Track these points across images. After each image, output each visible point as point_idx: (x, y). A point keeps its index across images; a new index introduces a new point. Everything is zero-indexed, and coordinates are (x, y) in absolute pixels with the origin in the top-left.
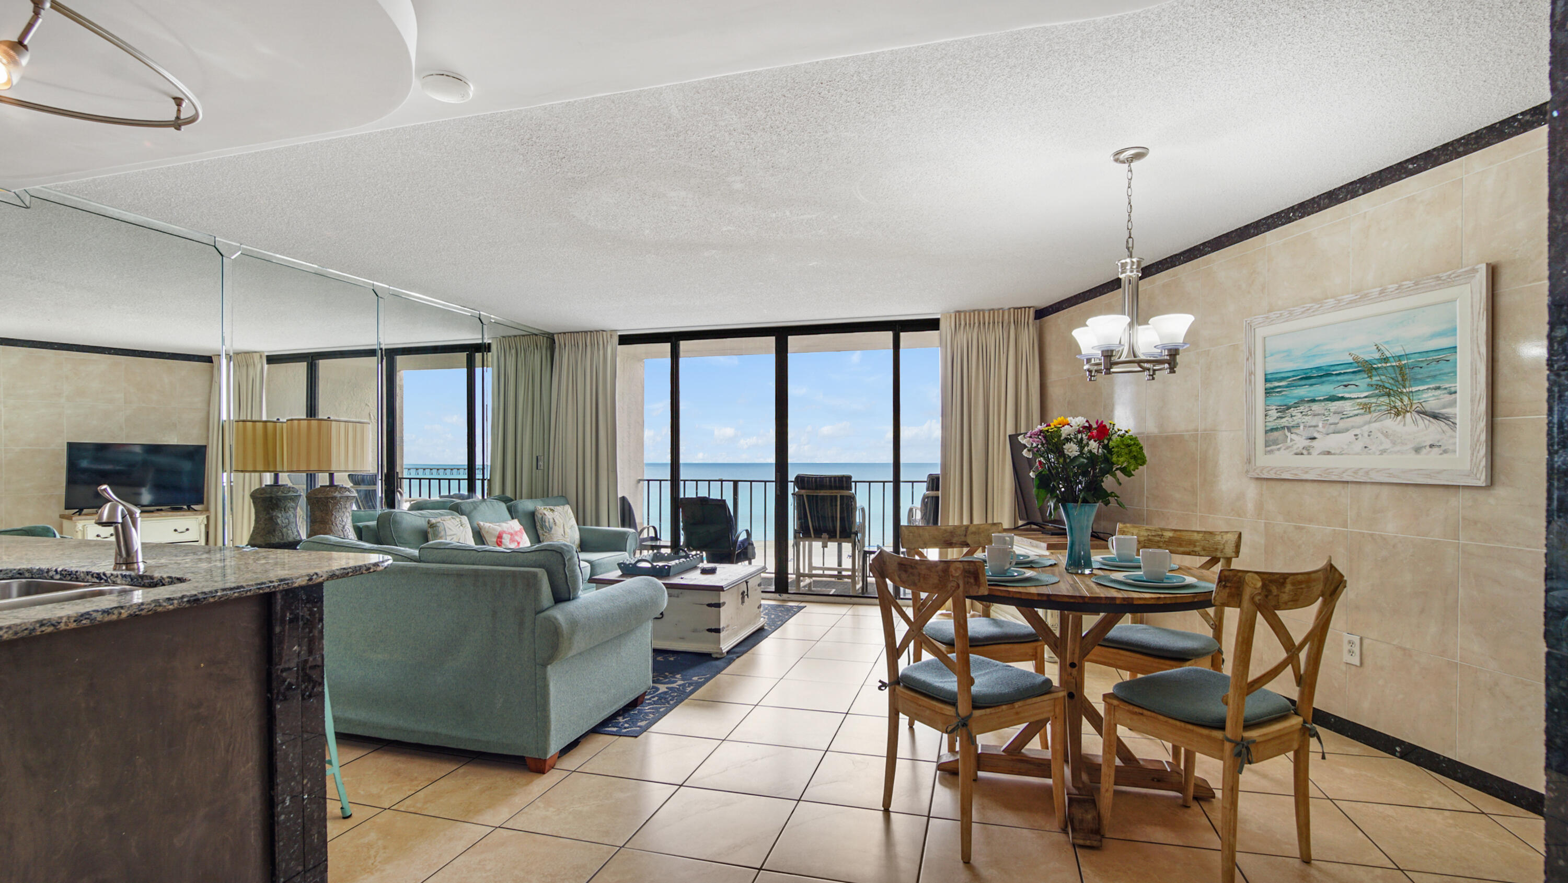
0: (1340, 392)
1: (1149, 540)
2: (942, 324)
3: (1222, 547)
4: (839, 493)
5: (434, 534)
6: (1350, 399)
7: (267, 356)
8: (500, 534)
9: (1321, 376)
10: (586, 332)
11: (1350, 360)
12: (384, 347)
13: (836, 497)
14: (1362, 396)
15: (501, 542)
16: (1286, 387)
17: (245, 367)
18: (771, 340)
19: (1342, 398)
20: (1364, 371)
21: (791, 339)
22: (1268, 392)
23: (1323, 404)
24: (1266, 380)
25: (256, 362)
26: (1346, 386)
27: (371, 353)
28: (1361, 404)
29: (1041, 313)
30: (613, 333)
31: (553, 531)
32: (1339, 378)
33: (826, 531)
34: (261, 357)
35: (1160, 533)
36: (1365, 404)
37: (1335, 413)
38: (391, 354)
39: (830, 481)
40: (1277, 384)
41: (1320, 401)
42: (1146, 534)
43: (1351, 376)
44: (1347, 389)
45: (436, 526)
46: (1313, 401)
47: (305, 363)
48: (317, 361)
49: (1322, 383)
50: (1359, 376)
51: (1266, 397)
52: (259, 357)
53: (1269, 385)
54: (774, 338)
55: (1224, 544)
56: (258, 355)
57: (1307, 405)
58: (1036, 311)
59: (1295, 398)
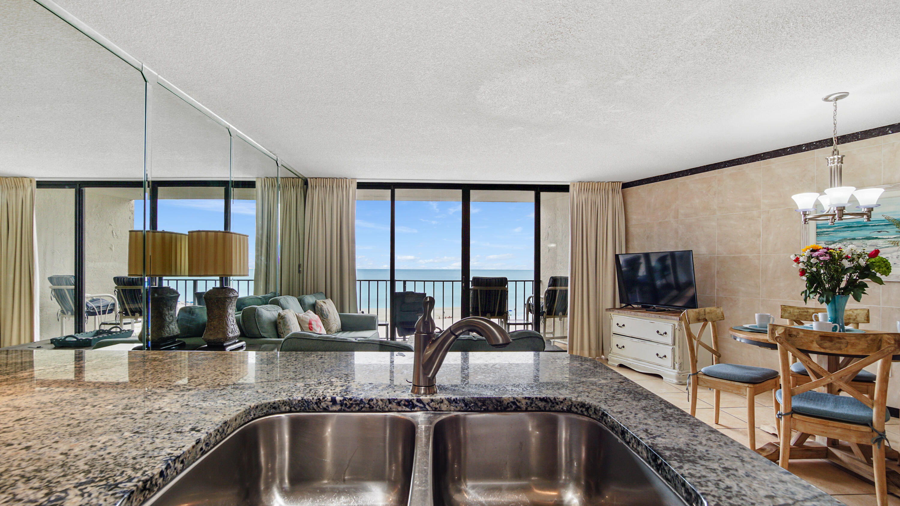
0: (875, 235)
1: (800, 314)
2: (571, 189)
3: (855, 317)
4: (499, 288)
5: (284, 323)
6: (883, 238)
7: (37, 181)
8: (310, 321)
9: (860, 226)
10: (333, 178)
11: (883, 218)
12: (150, 179)
13: (498, 291)
14: (892, 237)
15: (312, 327)
16: (833, 231)
17: (14, 189)
18: (459, 192)
19: (876, 238)
20: (894, 225)
21: (472, 192)
22: (818, 234)
23: (861, 241)
24: (817, 228)
25: (26, 185)
26: (879, 232)
27: (138, 184)
28: (891, 241)
29: (626, 185)
30: (353, 180)
31: (329, 318)
32: (874, 228)
33: (489, 312)
34: (31, 181)
35: (806, 310)
36: (894, 241)
37: (870, 246)
38: (156, 185)
39: (496, 281)
40: (825, 230)
41: (859, 239)
42: (798, 311)
43: (883, 227)
44: (879, 234)
45: (284, 318)
46: (854, 239)
47: (74, 190)
48: (83, 189)
49: (861, 230)
50: (889, 227)
51: (817, 236)
52: (29, 182)
53: (819, 230)
54: (461, 190)
55: (856, 316)
56: (29, 179)
57: (849, 241)
58: (623, 184)
59: (839, 237)
